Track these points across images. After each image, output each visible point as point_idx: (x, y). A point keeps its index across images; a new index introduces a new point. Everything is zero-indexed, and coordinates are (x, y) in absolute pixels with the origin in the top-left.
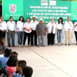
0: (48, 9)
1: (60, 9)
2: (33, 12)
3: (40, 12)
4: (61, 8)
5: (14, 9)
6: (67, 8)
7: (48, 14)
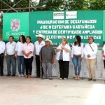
0: (64, 24)
1: (84, 24)
2: (43, 29)
3: (51, 29)
5: (16, 26)
7: (64, 32)
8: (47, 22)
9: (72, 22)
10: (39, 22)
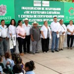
1: (53, 11)
2: (26, 14)
3: (33, 14)
4: (54, 9)
6: (60, 9)
8: (29, 8)
9: (47, 9)
10: (23, 8)
